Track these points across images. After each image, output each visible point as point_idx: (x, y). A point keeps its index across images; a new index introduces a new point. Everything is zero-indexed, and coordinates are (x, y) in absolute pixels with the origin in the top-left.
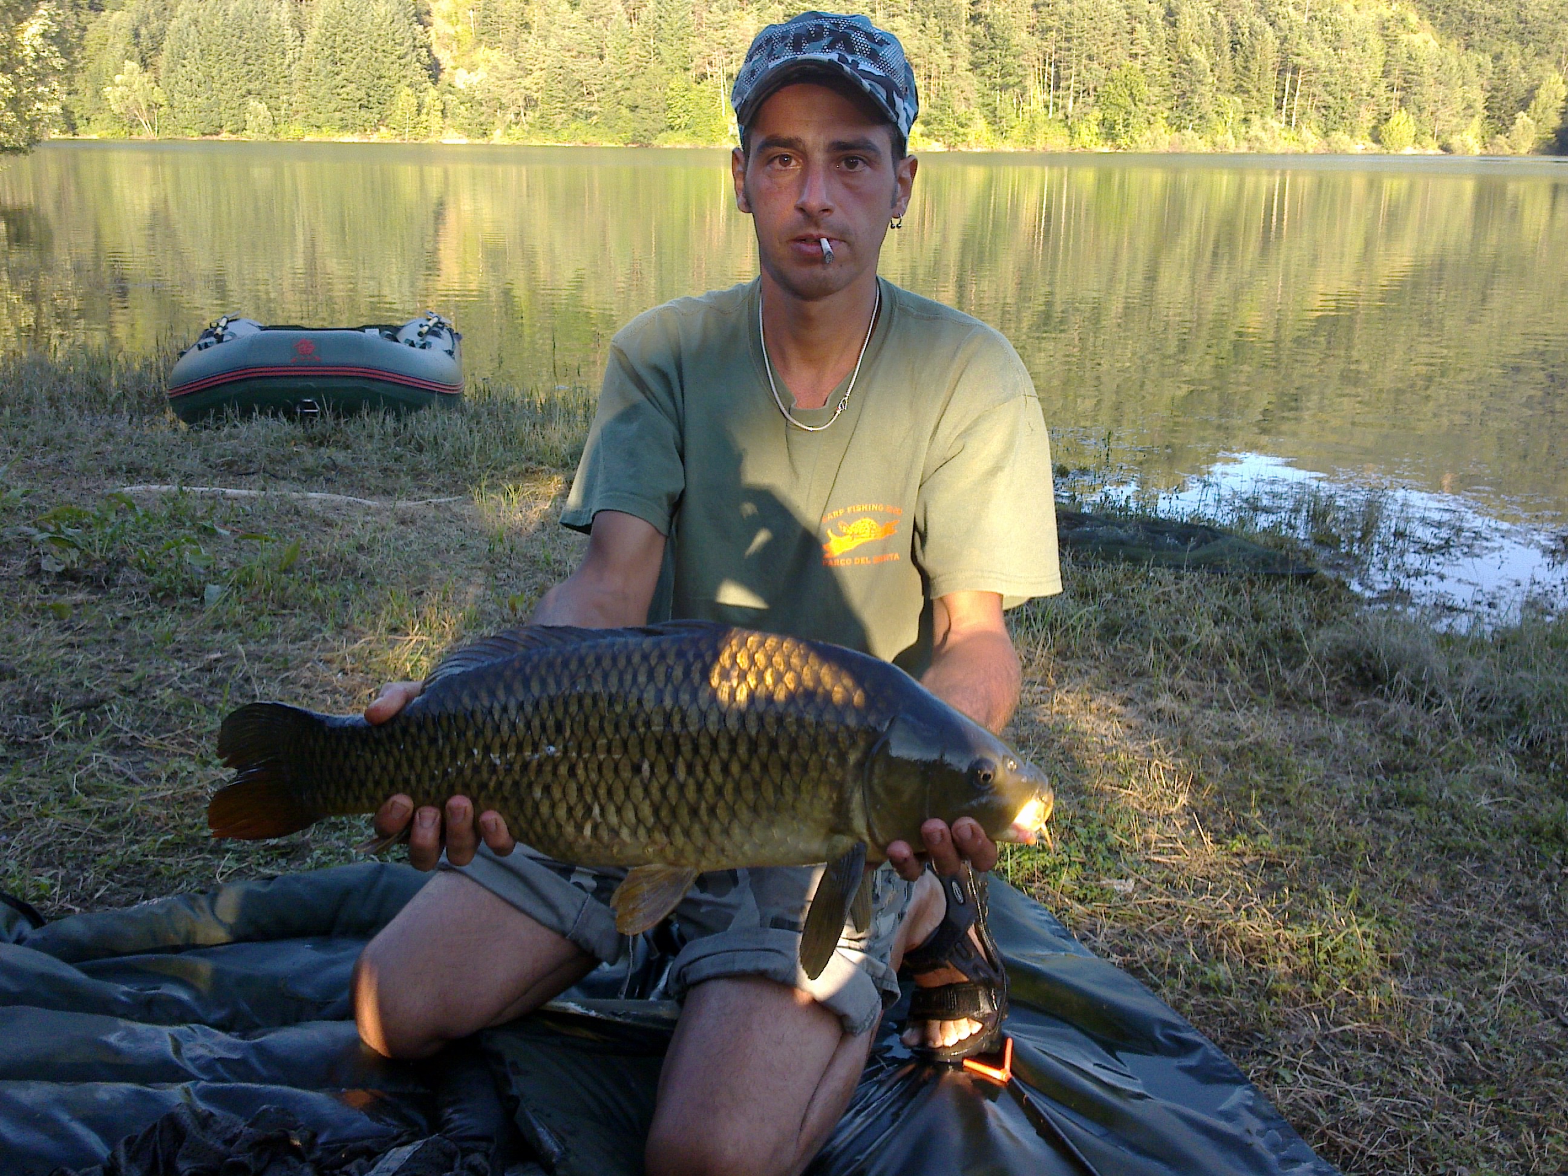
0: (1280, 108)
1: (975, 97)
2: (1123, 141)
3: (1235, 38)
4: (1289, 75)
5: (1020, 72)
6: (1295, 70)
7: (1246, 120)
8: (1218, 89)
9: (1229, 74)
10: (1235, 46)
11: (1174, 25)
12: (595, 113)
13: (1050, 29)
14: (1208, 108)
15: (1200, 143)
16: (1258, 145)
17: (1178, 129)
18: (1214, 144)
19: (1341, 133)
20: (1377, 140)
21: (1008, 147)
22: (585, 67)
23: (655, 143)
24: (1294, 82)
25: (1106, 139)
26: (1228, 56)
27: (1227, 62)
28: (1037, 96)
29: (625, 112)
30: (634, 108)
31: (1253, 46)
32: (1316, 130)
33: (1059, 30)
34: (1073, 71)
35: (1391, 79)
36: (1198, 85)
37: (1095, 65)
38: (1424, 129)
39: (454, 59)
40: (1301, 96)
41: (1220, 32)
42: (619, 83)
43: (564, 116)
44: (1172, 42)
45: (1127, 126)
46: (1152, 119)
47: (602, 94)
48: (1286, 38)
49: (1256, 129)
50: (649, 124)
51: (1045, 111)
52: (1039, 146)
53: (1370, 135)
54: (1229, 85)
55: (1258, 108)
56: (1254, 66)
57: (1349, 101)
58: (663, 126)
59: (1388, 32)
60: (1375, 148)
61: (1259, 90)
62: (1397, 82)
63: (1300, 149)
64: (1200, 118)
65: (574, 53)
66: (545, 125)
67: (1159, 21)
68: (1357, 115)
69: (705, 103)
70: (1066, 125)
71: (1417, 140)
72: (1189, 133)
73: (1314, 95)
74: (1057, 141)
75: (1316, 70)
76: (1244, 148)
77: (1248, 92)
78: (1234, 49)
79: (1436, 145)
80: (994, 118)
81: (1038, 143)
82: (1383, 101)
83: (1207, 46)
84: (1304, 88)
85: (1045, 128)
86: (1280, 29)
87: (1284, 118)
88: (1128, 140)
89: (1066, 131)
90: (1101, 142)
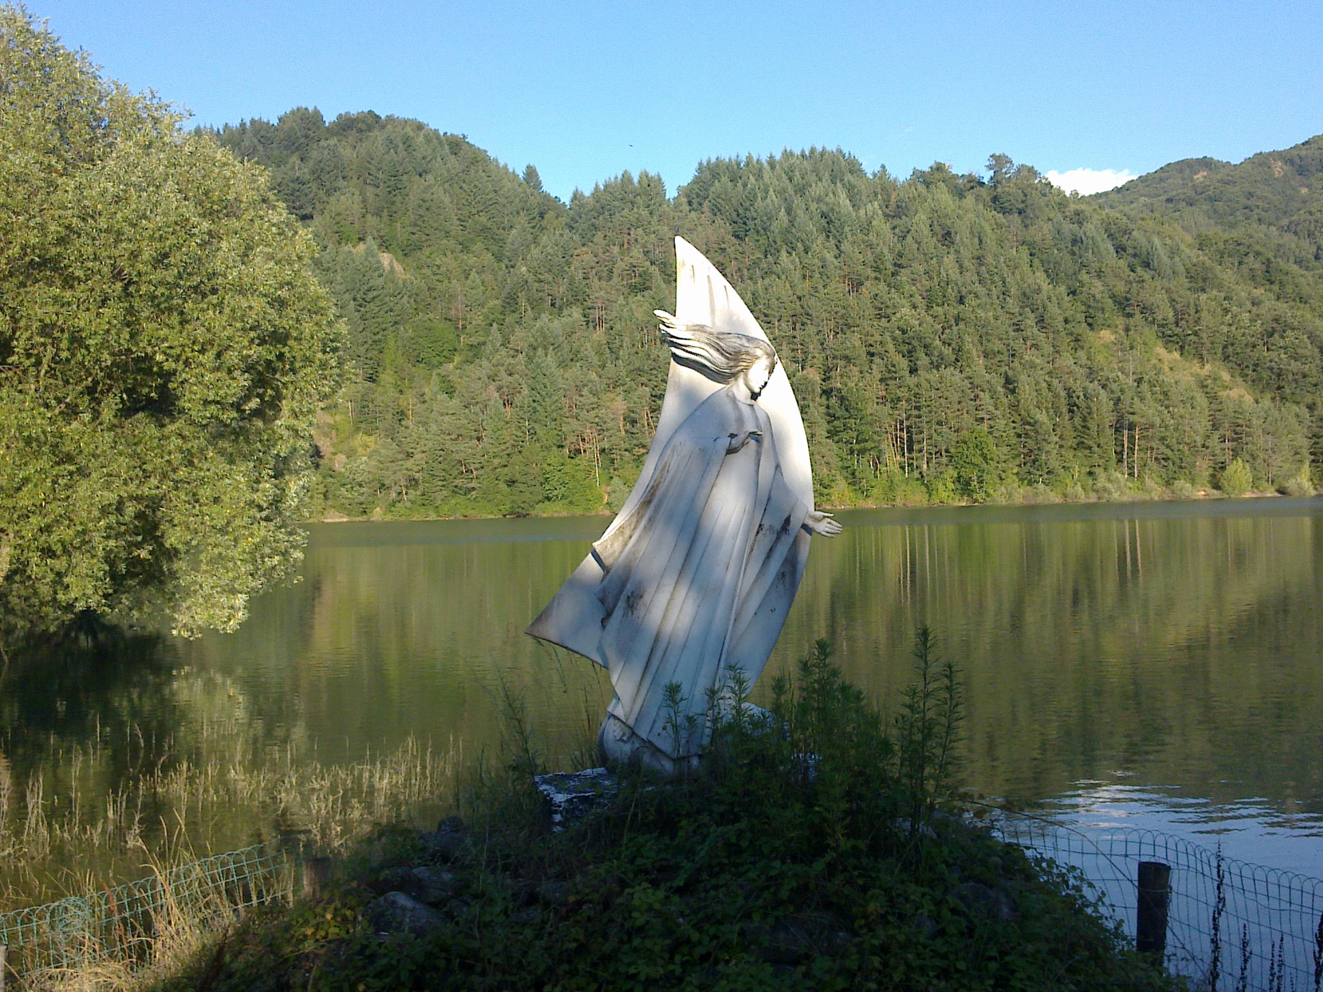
0: (1120, 461)
1: (835, 462)
2: (979, 496)
3: (1072, 401)
4: (1126, 432)
5: (876, 437)
6: (1131, 427)
7: (1090, 473)
8: (1061, 446)
9: (1069, 433)
10: (1072, 408)
11: (1013, 391)
12: (474, 489)
13: (899, 399)
14: (1054, 463)
15: (1052, 494)
16: (1106, 495)
17: (1030, 483)
18: (1065, 495)
19: (1182, 481)
20: (1217, 487)
21: (870, 504)
22: (464, 449)
23: (533, 513)
24: (1131, 438)
25: (962, 495)
26: (1067, 418)
27: (1067, 423)
28: (892, 459)
29: (503, 486)
30: (511, 483)
31: (1088, 407)
32: (1159, 480)
33: (908, 400)
34: (925, 435)
35: (1221, 431)
36: (1044, 444)
37: (945, 429)
38: (1260, 475)
39: (333, 445)
40: (1140, 450)
41: (1056, 396)
42: (496, 462)
43: (445, 493)
44: (1015, 407)
45: (982, 482)
46: (1003, 475)
47: (481, 472)
48: (1119, 399)
49: (1102, 482)
50: (527, 496)
51: (901, 471)
52: (899, 502)
53: (1210, 482)
54: (1072, 442)
55: (1101, 462)
56: (1092, 425)
57: (1187, 452)
58: (541, 498)
59: (1208, 390)
60: (1216, 494)
61: (1099, 446)
62: (1228, 434)
63: (1147, 497)
64: (1048, 473)
65: (453, 437)
66: (426, 501)
67: (1000, 389)
68: (1194, 465)
69: (580, 475)
70: (923, 483)
71: (1255, 486)
72: (1041, 486)
73: (1152, 449)
74: (917, 498)
75: (1152, 426)
76: (1093, 498)
77: (1090, 448)
78: (1071, 411)
79: (1273, 489)
80: (853, 479)
81: (898, 500)
82: (1218, 452)
83: (1047, 409)
84: (1143, 442)
85: (903, 487)
86: (1112, 392)
87: (1126, 470)
88: (984, 495)
89: (923, 489)
90: (957, 497)
